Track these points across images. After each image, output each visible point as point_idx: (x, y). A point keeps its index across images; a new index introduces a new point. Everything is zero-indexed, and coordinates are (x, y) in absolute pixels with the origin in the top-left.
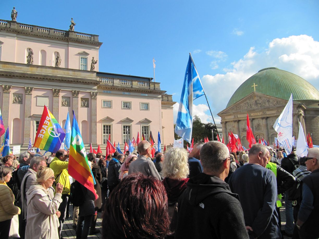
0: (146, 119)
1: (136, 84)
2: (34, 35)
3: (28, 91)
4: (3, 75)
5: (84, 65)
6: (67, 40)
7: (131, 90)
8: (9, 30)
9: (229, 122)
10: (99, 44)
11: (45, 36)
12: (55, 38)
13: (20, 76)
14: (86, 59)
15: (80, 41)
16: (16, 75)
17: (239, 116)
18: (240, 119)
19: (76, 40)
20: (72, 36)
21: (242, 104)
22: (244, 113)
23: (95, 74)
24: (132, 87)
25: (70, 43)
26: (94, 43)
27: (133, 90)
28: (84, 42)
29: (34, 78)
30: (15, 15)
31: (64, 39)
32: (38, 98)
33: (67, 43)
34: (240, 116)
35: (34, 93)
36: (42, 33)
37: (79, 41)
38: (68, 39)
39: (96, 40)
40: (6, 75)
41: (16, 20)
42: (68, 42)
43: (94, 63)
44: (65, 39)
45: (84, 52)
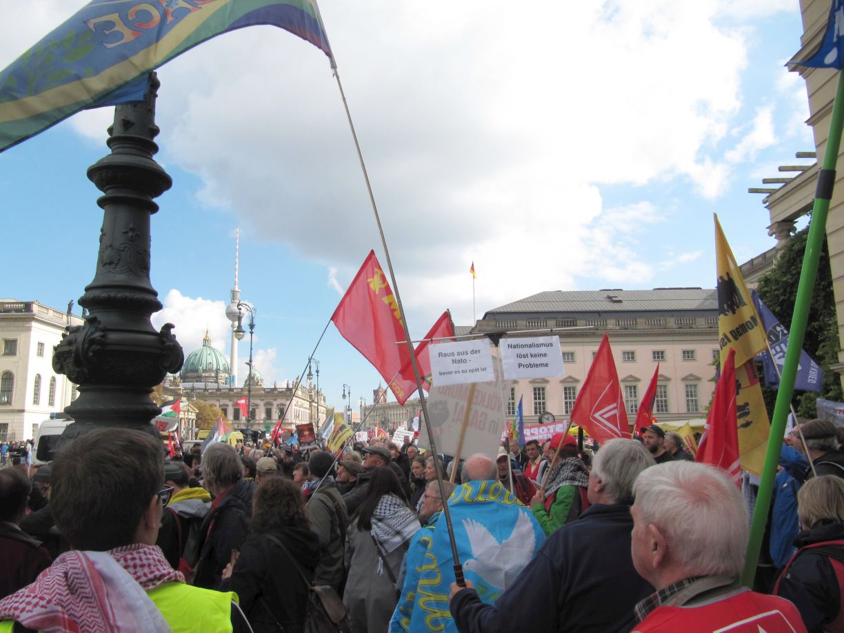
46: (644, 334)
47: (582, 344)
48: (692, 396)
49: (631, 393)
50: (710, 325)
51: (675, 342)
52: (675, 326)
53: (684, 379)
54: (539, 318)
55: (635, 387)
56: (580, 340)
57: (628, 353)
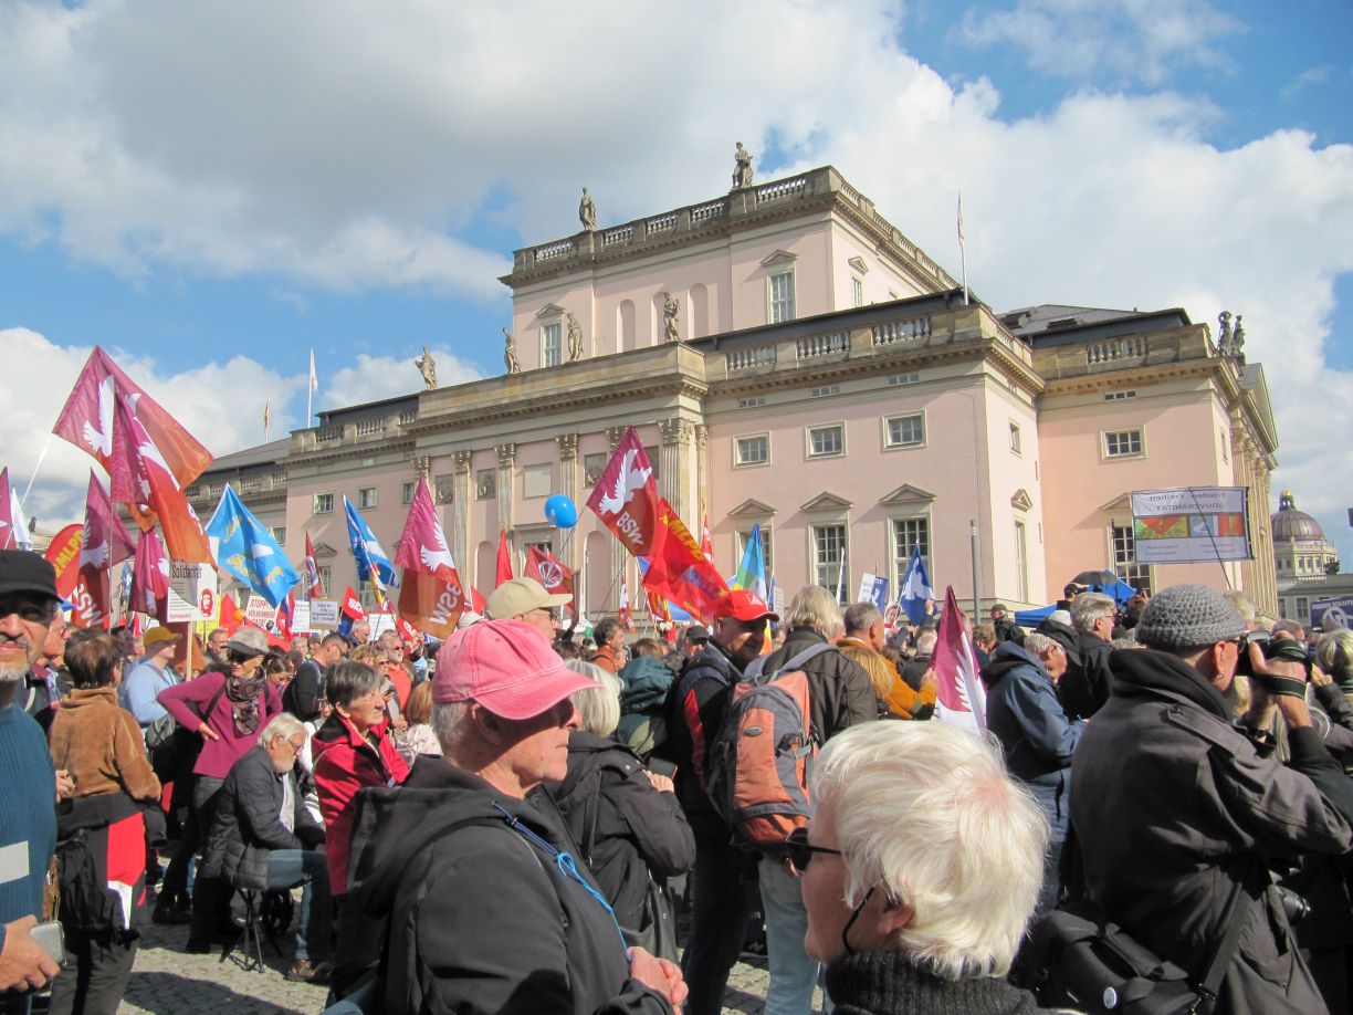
0: (906, 489)
1: (866, 343)
2: (633, 253)
4: (449, 425)
5: (783, 304)
6: (723, 229)
7: (834, 374)
8: (570, 264)
10: (826, 202)
11: (660, 246)
12: (688, 239)
13: (482, 419)
14: (790, 275)
15: (761, 217)
16: (472, 417)
19: (745, 220)
20: (737, 208)
24: (844, 359)
25: (735, 238)
26: (807, 206)
27: (843, 373)
28: (773, 215)
29: (510, 414)
30: (587, 211)
31: (712, 232)
33: (723, 242)
36: (657, 236)
37: (758, 219)
38: (724, 226)
39: (821, 190)
40: (456, 423)
41: (591, 225)
42: (729, 236)
44: (716, 232)
45: (779, 255)
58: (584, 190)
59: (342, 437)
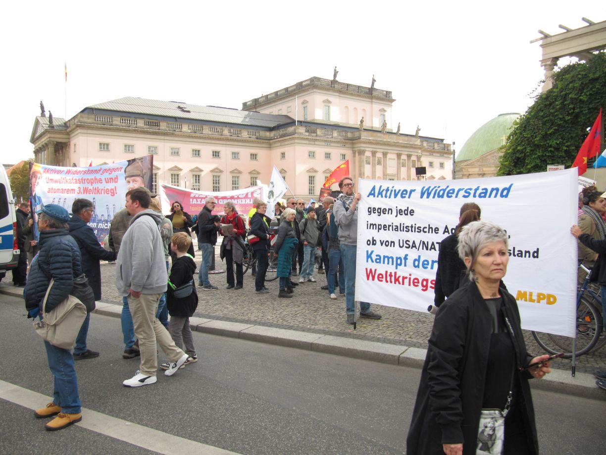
0: (442, 177)
1: (436, 146)
3: (385, 154)
6: (372, 98)
7: (434, 151)
9: (472, 174)
10: (393, 101)
17: (484, 169)
18: (485, 172)
20: (375, 93)
21: (489, 157)
22: (490, 167)
23: (419, 140)
24: (434, 149)
25: (373, 100)
27: (436, 152)
32: (391, 160)
33: (370, 100)
34: (486, 169)
35: (389, 156)
36: (354, 91)
37: (379, 98)
39: (390, 97)
41: (337, 79)
43: (418, 130)
45: (382, 109)
46: (208, 138)
47: (163, 141)
48: (235, 184)
49: (196, 180)
50: (250, 136)
51: (228, 146)
52: (228, 134)
53: (232, 172)
54: (130, 117)
55: (199, 176)
56: (162, 137)
57: (196, 151)
58: (336, 67)
59: (316, 133)
